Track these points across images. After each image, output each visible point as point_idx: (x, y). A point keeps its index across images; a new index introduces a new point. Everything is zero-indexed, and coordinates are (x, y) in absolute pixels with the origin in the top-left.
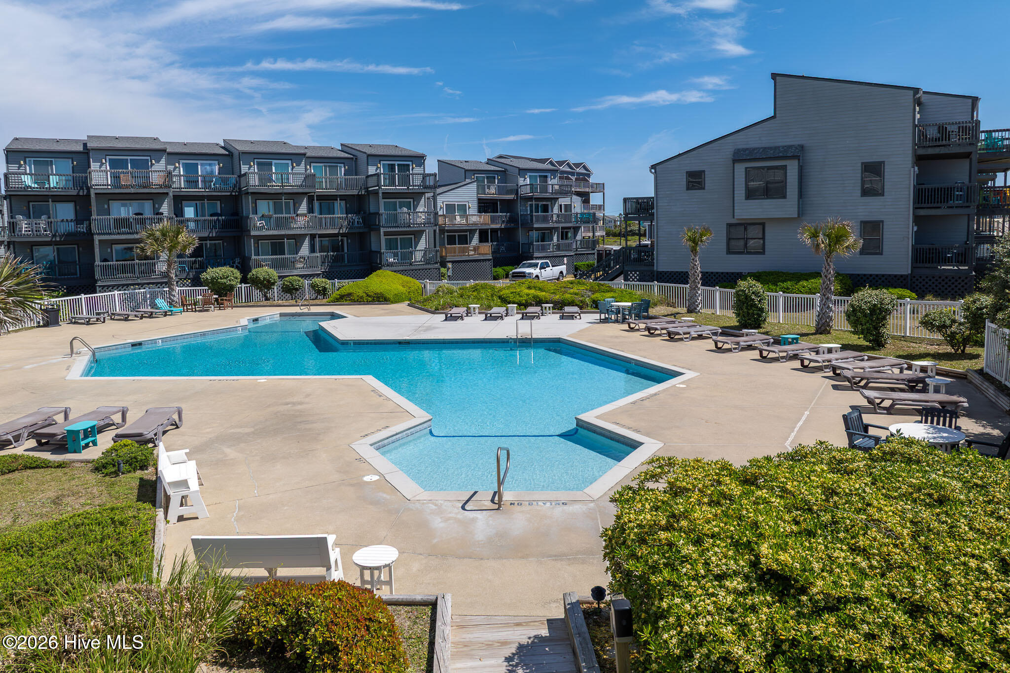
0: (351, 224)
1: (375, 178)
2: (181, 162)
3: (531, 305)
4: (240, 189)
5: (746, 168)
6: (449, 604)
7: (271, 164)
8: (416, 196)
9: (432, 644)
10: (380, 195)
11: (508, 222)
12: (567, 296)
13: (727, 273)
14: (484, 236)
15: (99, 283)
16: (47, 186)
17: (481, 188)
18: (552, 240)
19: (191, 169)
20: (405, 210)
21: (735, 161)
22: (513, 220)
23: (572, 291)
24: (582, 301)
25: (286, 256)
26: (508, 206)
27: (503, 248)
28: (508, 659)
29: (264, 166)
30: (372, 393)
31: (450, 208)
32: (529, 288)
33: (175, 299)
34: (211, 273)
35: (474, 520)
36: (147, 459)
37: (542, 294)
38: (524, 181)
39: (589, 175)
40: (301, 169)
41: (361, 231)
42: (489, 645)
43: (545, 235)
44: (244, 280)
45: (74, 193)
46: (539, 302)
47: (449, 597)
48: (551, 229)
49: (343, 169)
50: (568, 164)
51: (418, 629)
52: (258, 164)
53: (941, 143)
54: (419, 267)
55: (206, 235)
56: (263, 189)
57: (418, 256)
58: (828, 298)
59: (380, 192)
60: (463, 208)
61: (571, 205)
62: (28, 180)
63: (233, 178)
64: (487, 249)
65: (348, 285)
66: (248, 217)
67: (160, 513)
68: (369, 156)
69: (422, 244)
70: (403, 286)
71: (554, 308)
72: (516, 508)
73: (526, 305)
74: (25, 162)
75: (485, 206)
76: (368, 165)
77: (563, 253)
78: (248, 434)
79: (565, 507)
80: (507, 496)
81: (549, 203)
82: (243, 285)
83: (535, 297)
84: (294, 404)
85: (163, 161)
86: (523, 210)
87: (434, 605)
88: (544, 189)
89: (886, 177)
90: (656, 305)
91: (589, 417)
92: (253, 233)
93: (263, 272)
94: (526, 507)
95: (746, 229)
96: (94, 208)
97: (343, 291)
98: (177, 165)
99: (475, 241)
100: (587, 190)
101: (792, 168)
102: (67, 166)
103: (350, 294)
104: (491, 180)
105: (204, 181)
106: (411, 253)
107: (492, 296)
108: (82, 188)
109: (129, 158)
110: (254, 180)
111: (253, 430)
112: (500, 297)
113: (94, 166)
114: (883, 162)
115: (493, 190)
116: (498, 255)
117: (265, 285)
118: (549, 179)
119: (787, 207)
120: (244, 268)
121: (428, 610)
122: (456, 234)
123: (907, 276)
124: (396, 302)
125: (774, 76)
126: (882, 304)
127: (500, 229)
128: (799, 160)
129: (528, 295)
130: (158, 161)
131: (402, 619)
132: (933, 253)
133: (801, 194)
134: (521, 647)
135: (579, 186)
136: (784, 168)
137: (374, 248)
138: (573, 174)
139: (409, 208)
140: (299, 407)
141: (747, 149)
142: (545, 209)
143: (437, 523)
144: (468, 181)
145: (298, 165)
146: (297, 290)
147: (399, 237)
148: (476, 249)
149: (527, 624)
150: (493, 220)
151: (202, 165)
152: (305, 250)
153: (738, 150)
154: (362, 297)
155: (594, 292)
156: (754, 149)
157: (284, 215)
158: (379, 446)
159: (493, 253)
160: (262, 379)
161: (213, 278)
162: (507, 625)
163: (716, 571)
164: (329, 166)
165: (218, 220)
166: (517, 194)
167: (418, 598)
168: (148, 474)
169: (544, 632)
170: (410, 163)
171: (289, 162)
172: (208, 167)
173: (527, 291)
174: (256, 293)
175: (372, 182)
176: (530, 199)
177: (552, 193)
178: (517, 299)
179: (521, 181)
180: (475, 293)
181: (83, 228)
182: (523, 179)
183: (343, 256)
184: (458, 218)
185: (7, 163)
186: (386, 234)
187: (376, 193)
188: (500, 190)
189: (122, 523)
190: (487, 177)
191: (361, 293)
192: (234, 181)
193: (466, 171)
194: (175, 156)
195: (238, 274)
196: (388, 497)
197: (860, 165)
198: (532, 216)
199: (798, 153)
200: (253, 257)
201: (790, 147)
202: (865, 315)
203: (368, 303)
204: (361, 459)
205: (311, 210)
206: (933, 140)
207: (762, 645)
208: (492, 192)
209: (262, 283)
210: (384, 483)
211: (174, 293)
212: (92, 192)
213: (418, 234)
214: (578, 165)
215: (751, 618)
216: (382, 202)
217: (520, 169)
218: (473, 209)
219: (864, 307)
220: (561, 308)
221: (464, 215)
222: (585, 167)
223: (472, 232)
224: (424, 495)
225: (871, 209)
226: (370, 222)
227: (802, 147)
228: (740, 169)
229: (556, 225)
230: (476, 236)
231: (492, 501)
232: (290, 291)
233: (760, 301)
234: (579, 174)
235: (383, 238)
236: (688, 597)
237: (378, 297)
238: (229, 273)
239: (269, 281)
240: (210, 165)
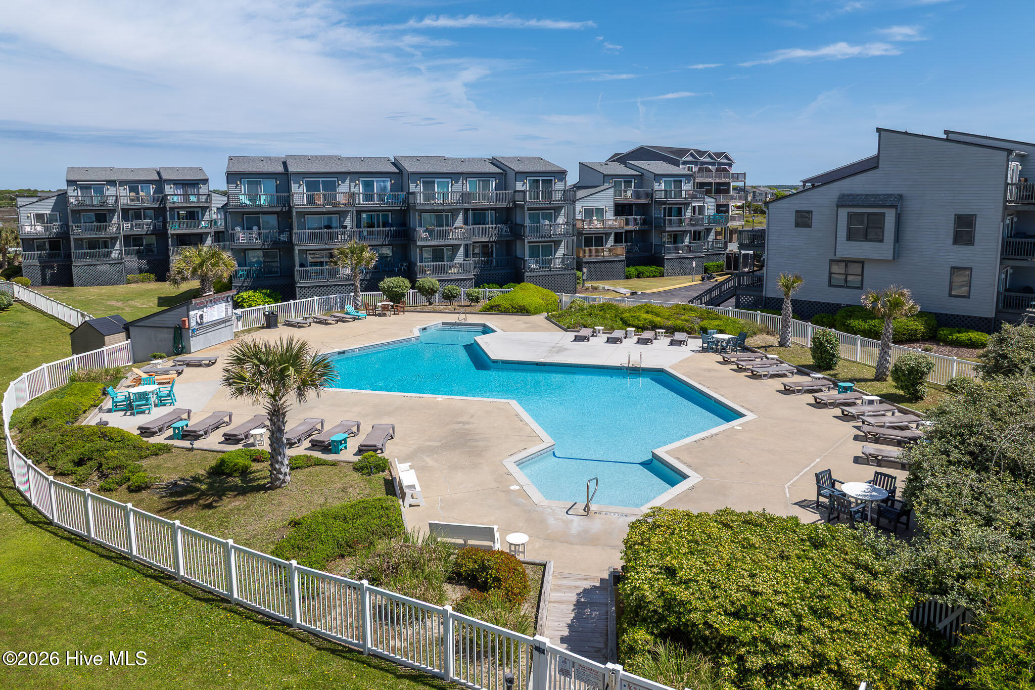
0: (500, 234)
1: (522, 194)
2: (361, 179)
3: (647, 329)
4: (408, 204)
5: (848, 213)
6: (552, 566)
7: (434, 182)
8: (557, 210)
9: (542, 584)
10: (526, 209)
11: (642, 224)
12: (679, 322)
13: (828, 304)
14: (618, 238)
15: (298, 285)
16: (258, 203)
17: (618, 193)
18: (684, 242)
19: (368, 185)
20: (547, 222)
21: (838, 206)
22: (647, 222)
23: (683, 317)
24: (691, 328)
25: (445, 263)
26: (643, 209)
27: (636, 248)
28: (578, 594)
29: (429, 185)
30: (516, 418)
31: (589, 212)
32: (647, 312)
33: (359, 303)
34: (389, 282)
35: (572, 521)
36: (385, 466)
37: (657, 320)
38: (659, 186)
39: (730, 165)
40: (458, 187)
41: (508, 239)
42: (570, 587)
43: (676, 238)
44: (413, 287)
45: (278, 209)
46: (654, 327)
47: (552, 563)
48: (684, 232)
49: (494, 183)
50: (709, 155)
51: (536, 576)
52: (424, 182)
53: (1030, 201)
54: (558, 273)
55: (380, 243)
56: (427, 207)
57: (557, 264)
58: (885, 352)
59: (526, 206)
60: (600, 212)
61: (704, 206)
62: (244, 199)
63: (402, 194)
64: (621, 249)
65: (496, 293)
66: (415, 230)
67: (401, 501)
68: (517, 173)
69: (561, 251)
70: (543, 299)
71: (666, 332)
72: (597, 515)
73: (644, 329)
74: (241, 183)
75: (621, 209)
76: (516, 181)
77: (693, 255)
78: (437, 447)
79: (626, 518)
80: (594, 507)
81: (682, 206)
82: (411, 291)
83: (651, 322)
84: (464, 423)
85: (347, 181)
86: (657, 213)
87: (545, 565)
88: (678, 194)
89: (977, 229)
91: (661, 452)
92: (419, 244)
93: (428, 280)
94: (603, 516)
95: (846, 266)
96: (295, 224)
97: (492, 300)
98: (357, 182)
99: (611, 242)
100: (727, 180)
101: (890, 217)
102: (272, 184)
103: (498, 306)
104: (628, 183)
105: (379, 195)
106: (551, 260)
107: (616, 317)
108: (284, 205)
109: (321, 179)
110: (420, 199)
111: (439, 444)
112: (622, 319)
113: (294, 188)
114: (975, 215)
115: (629, 194)
116: (632, 256)
117: (428, 293)
118: (683, 184)
119: (883, 250)
120: (413, 282)
121: (542, 568)
122: (593, 236)
123: (991, 319)
124: (536, 314)
125: (879, 130)
126: (919, 366)
127: (635, 231)
128: (897, 209)
129: (645, 320)
130: (343, 182)
131: (529, 571)
133: (897, 239)
134: (585, 590)
135: (719, 178)
136: (883, 215)
137: (519, 254)
138: (713, 164)
139: (550, 221)
140: (467, 427)
141: (851, 195)
142: (679, 212)
143: (551, 521)
144: (606, 185)
145: (457, 182)
146: (454, 297)
147: (541, 244)
148: (610, 251)
149: (590, 580)
150: (627, 224)
151: (377, 181)
152: (460, 257)
153: (843, 194)
154: (508, 309)
155: (702, 319)
156: (858, 195)
157: (444, 228)
158: (519, 463)
159: (627, 253)
160: (439, 398)
161: (389, 287)
162: (580, 579)
163: (650, 564)
164: (482, 181)
165: (390, 230)
166: (652, 198)
167: (538, 562)
168: (386, 474)
169: (598, 584)
170: (553, 178)
171: (449, 180)
172: (382, 184)
173: (645, 316)
174: (421, 299)
175: (518, 197)
176: (664, 203)
177: (685, 198)
178: (636, 322)
179: (656, 186)
180: (601, 313)
181: (284, 237)
182: (658, 184)
183: (492, 261)
184: (595, 222)
185: (228, 183)
186: (529, 242)
187: (522, 207)
188: (635, 195)
189: (387, 509)
190: (625, 182)
191: (507, 306)
192: (403, 197)
193: (605, 176)
194: (354, 175)
195: (407, 282)
196: (523, 501)
197: (953, 216)
198: (665, 220)
199: (896, 202)
200: (418, 264)
201: (890, 195)
202: (904, 375)
203: (513, 314)
204: (508, 473)
205: (466, 222)
206: (1023, 198)
207: (657, 593)
208: (628, 196)
209: (427, 291)
210: (523, 492)
211: (358, 298)
212: (294, 211)
213: (557, 243)
214: (719, 155)
215: (656, 583)
216: (527, 213)
217: (655, 175)
218: (609, 215)
219: (904, 368)
220: (672, 333)
221: (602, 220)
222: (727, 157)
223: (608, 235)
224: (545, 503)
225: (962, 255)
226: (516, 232)
227: (901, 197)
228: (843, 213)
229: (688, 228)
230: (612, 238)
231: (584, 510)
232: (449, 297)
233: (832, 348)
234: (720, 164)
235: (527, 245)
237: (521, 310)
238: (401, 283)
239: (432, 290)
240: (384, 181)
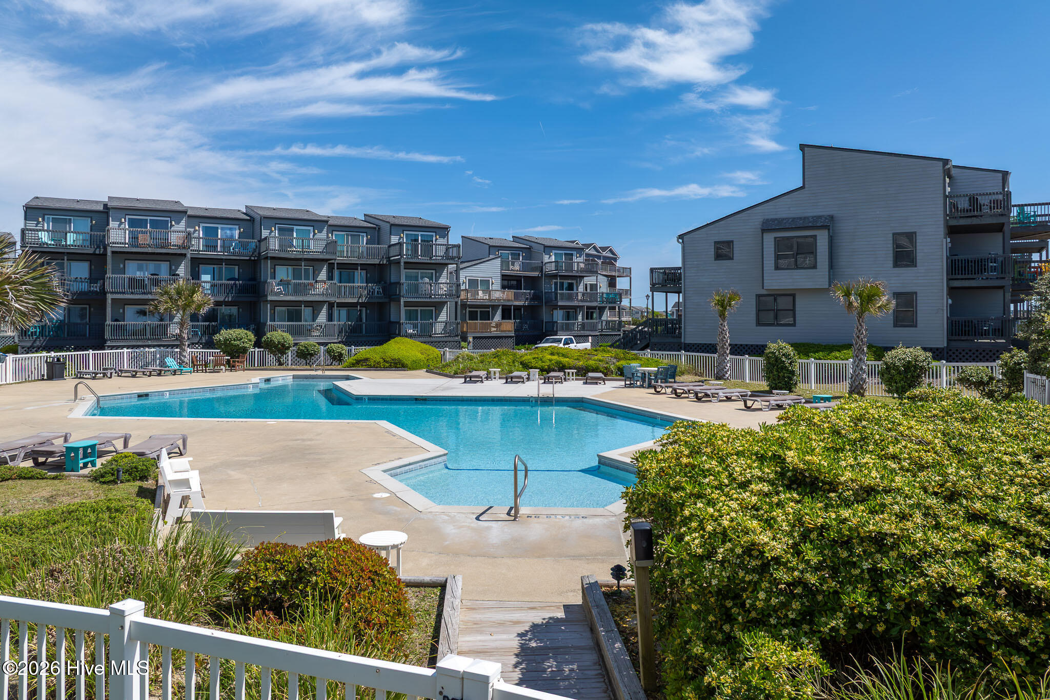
0: (371, 294)
1: (398, 247)
2: (201, 225)
3: (554, 370)
4: (259, 254)
5: (775, 238)
6: (460, 584)
7: (292, 230)
8: (439, 267)
9: (439, 616)
10: (402, 264)
11: (533, 299)
12: (591, 362)
13: (757, 346)
14: (507, 313)
15: (109, 343)
16: (64, 243)
17: (505, 264)
18: (576, 319)
19: (211, 233)
20: (427, 280)
21: (763, 231)
22: (536, 297)
23: (596, 358)
24: (606, 368)
25: (303, 323)
26: (532, 282)
27: (526, 326)
28: (521, 635)
29: (286, 232)
30: (386, 434)
31: (473, 283)
32: (552, 354)
33: (186, 360)
34: (225, 334)
35: (488, 528)
36: (147, 470)
37: (565, 360)
38: (549, 259)
39: (615, 260)
40: (323, 235)
41: (381, 301)
42: (501, 624)
43: (570, 313)
44: (257, 344)
45: (91, 251)
46: (562, 368)
47: (459, 578)
48: (575, 308)
49: (365, 238)
50: (595, 248)
51: (425, 605)
52: (280, 229)
53: (972, 214)
54: (439, 340)
55: (222, 299)
56: (283, 255)
57: (439, 328)
58: (860, 360)
59: (402, 261)
60: (486, 283)
61: (597, 284)
62: (44, 237)
63: (253, 243)
64: (509, 327)
65: (363, 351)
66: (266, 282)
67: (158, 511)
68: (392, 225)
69: (443, 317)
70: (422, 354)
71: (577, 374)
72: (533, 519)
73: (549, 370)
74: (43, 220)
75: (509, 282)
76: (391, 234)
77: (587, 333)
78: (255, 461)
79: (585, 520)
80: (523, 511)
81: (574, 282)
82: (257, 350)
83: (558, 363)
84: (303, 440)
85: (183, 223)
86: (547, 287)
87: (443, 586)
88: (570, 266)
89: (918, 248)
90: (683, 373)
91: (614, 454)
92: (270, 298)
93: (277, 335)
94: (543, 519)
95: (775, 300)
96: (109, 266)
97: (359, 356)
98: (197, 228)
99: (498, 317)
100: (613, 274)
101: (822, 239)
102: (85, 225)
103: (366, 360)
104: (516, 257)
105: (223, 246)
106: (431, 324)
107: (514, 362)
108: (99, 247)
109: (149, 218)
110: (274, 245)
111: (260, 458)
112: (522, 363)
113: (113, 224)
114: (915, 233)
115: (517, 267)
116: (521, 333)
117: (279, 349)
118: (574, 258)
119: (818, 278)
120: (259, 332)
121: (437, 591)
122: (479, 310)
123: (943, 349)
124: (414, 369)
125: (802, 147)
126: (916, 361)
127: (524, 306)
128: (829, 230)
129: (551, 360)
130: (178, 223)
131: (412, 598)
132: (969, 326)
133: (831, 266)
134: (535, 626)
135: (606, 270)
136: (815, 237)
137: (393, 318)
138: (599, 257)
139: (431, 279)
140: (309, 443)
141: (776, 219)
142: (570, 287)
143: (450, 530)
144: (491, 257)
145: (320, 232)
146: (312, 355)
147: (419, 309)
148: (498, 325)
149: (542, 608)
150: (516, 297)
151: (222, 229)
152: (322, 318)
153: (768, 219)
154: (379, 363)
155: (619, 359)
156: (783, 219)
157: (303, 281)
158: (393, 472)
159: (515, 331)
160: (271, 422)
161: (226, 340)
162: (521, 609)
164: (351, 235)
165: (235, 284)
166: (541, 271)
167: (427, 579)
168: (149, 484)
169: (561, 614)
170: (434, 234)
171: (311, 228)
172: (228, 232)
173: (550, 357)
174: (270, 358)
175: (394, 251)
176: (555, 276)
177: (577, 271)
178: (540, 364)
179: (546, 259)
180: (496, 359)
181: (96, 287)
182: (548, 256)
183: (361, 326)
184: (480, 293)
185: (26, 219)
186: (407, 304)
187: (398, 262)
188: (524, 267)
189: (117, 510)
190: (512, 254)
191: (378, 359)
192: (253, 245)
193: (490, 246)
194: (196, 218)
195: (252, 336)
196: (399, 509)
197: (891, 235)
198: (556, 294)
199: (827, 224)
200: (269, 323)
201: (820, 217)
202: (900, 373)
203: (385, 369)
204: (371, 481)
205: (330, 277)
206: (964, 211)
207: (790, 534)
208: (516, 268)
209: (276, 347)
210: (395, 498)
211: (184, 354)
212: (109, 250)
213: (439, 306)
214: (604, 249)
215: (777, 513)
216: (404, 272)
217: (545, 247)
218: (496, 284)
219: (898, 364)
220: (584, 375)
221: (487, 290)
222: (611, 251)
223: (495, 308)
224: (436, 508)
225: (905, 279)
226: (390, 292)
227: (832, 218)
228: (769, 239)
229: (581, 304)
230: (499, 313)
231: (509, 514)
232: (305, 356)
233: (790, 363)
234: (605, 258)
235: (403, 309)
236: (711, 503)
237: (395, 363)
238: (243, 335)
239: (283, 345)
240: (230, 229)
